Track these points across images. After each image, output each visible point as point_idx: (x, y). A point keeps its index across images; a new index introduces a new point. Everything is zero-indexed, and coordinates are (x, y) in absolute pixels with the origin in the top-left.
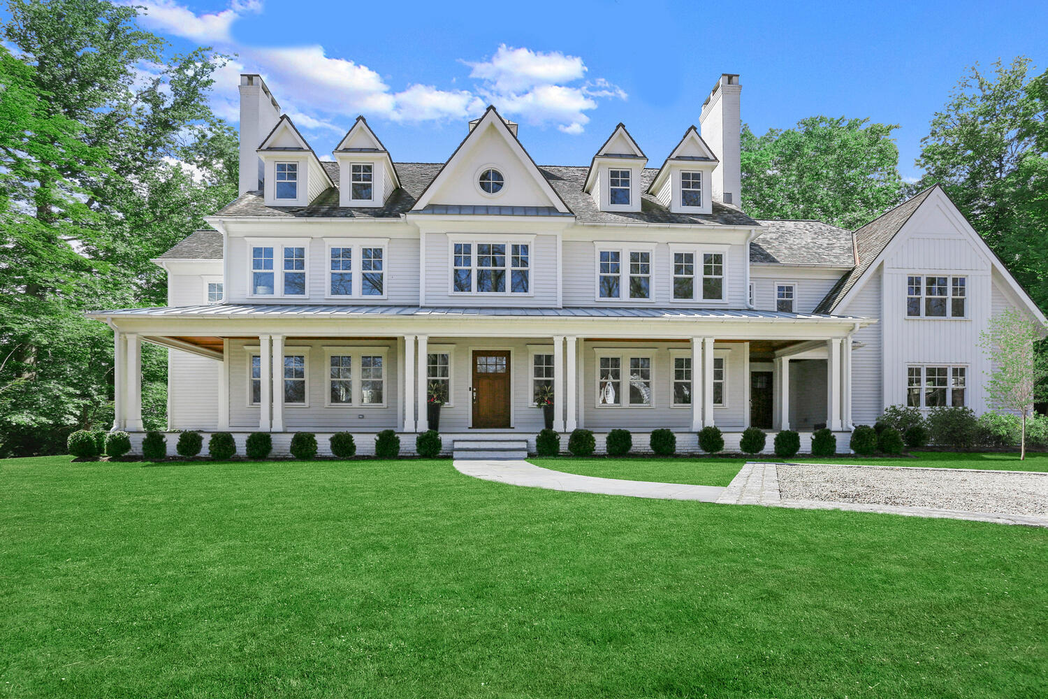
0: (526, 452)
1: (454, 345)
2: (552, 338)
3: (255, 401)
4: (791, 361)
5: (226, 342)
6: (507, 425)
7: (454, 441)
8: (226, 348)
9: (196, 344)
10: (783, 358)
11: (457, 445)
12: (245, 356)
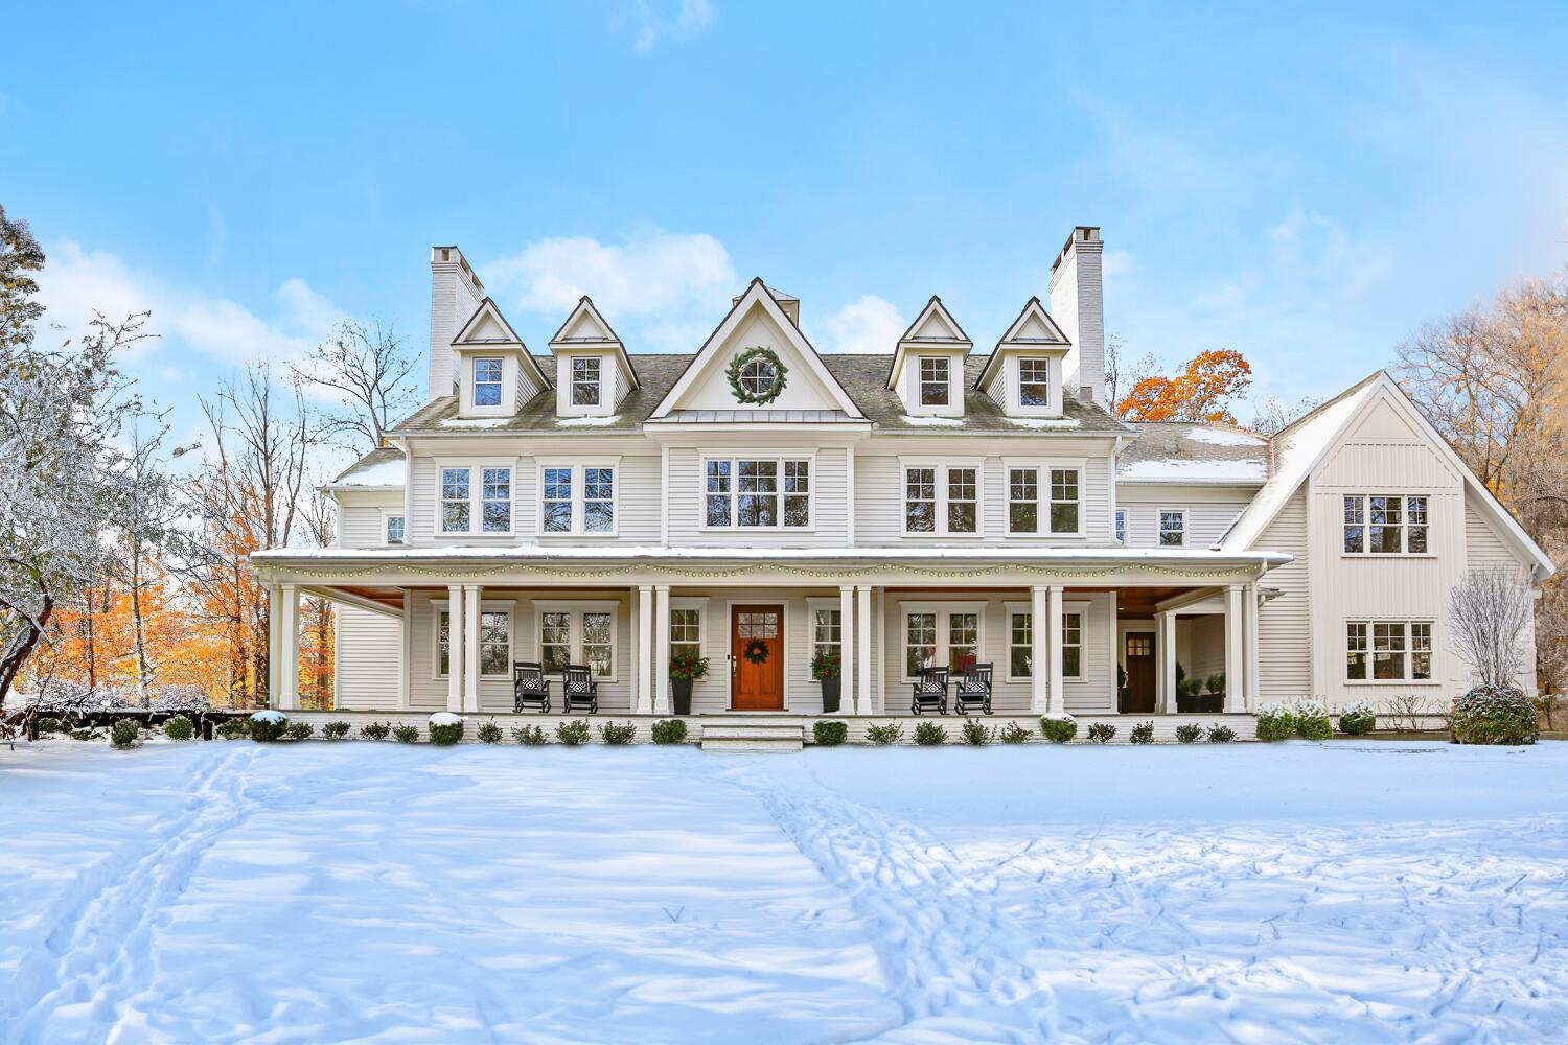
0: (801, 743)
1: (707, 598)
2: (838, 588)
3: (443, 673)
4: (1178, 617)
5: (407, 593)
6: (780, 706)
7: (704, 727)
8: (407, 601)
9: (371, 596)
10: (1167, 613)
11: (708, 733)
12: (431, 612)
